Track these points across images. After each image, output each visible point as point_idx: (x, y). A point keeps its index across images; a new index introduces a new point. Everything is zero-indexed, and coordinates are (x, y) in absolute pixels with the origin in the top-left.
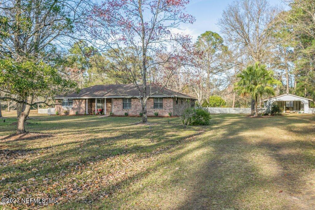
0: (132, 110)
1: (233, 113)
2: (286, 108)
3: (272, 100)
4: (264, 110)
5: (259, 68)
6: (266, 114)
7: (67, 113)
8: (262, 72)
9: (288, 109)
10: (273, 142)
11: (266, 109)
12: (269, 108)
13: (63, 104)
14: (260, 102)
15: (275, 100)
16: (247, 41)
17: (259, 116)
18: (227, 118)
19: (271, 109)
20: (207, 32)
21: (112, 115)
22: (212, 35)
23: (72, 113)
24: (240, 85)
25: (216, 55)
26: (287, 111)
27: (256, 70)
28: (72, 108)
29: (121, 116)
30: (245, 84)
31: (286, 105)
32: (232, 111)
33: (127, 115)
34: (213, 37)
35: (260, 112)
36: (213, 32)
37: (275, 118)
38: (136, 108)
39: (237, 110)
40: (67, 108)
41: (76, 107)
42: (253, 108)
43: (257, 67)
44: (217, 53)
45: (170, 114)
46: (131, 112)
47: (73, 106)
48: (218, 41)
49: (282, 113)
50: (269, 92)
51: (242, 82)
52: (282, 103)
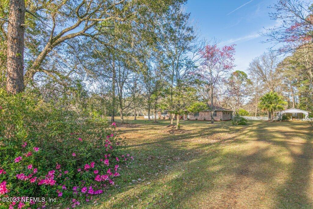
0: (200, 117)
1: (256, 120)
2: (292, 117)
3: (282, 112)
4: (277, 118)
5: (273, 95)
6: (278, 121)
7: (164, 118)
8: (275, 97)
9: (293, 118)
10: (283, 131)
11: (278, 117)
12: (280, 117)
13: (162, 114)
14: (274, 113)
15: (284, 112)
16: (265, 79)
17: (274, 121)
18: (254, 122)
19: (281, 118)
20: (236, 71)
21: (189, 120)
22: (240, 73)
23: (166, 118)
24: (261, 104)
25: (243, 85)
26: (293, 119)
27: (272, 96)
28: (167, 116)
29: (194, 120)
30: (264, 103)
31: (292, 116)
32: (255, 118)
33: (196, 119)
34: (240, 74)
35: (274, 119)
36: (241, 71)
37: (284, 123)
38: (202, 116)
39: (259, 118)
40: (164, 116)
41: (169, 115)
42: (270, 117)
43: (272, 94)
44: (243, 83)
45: (221, 120)
46: (199, 118)
47: (167, 115)
48: (244, 76)
49: (289, 120)
50: (279, 108)
51: (263, 103)
52: (289, 115)
